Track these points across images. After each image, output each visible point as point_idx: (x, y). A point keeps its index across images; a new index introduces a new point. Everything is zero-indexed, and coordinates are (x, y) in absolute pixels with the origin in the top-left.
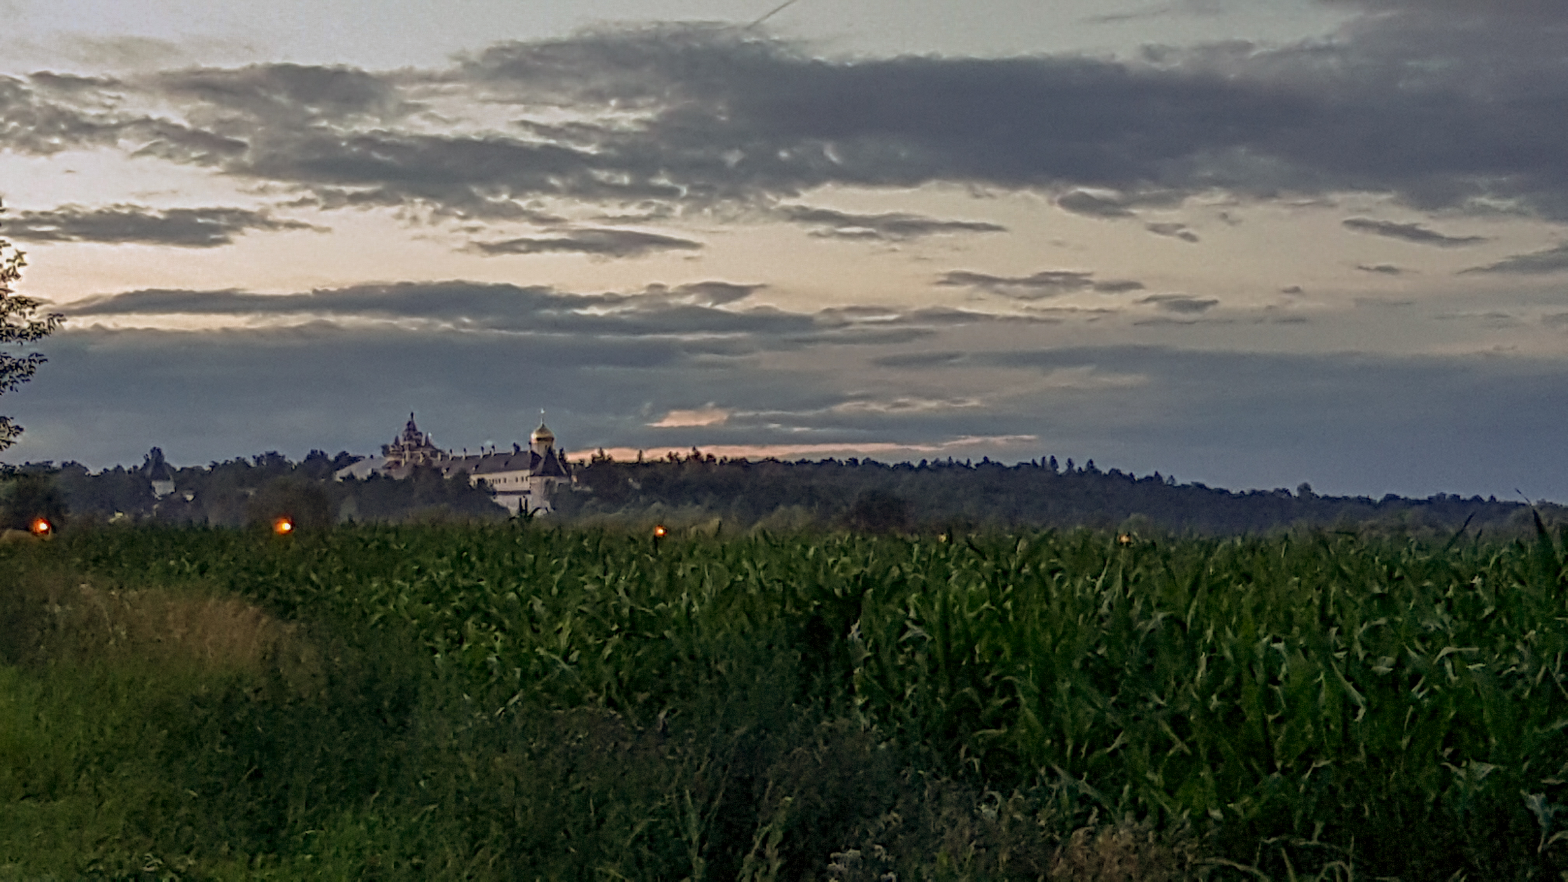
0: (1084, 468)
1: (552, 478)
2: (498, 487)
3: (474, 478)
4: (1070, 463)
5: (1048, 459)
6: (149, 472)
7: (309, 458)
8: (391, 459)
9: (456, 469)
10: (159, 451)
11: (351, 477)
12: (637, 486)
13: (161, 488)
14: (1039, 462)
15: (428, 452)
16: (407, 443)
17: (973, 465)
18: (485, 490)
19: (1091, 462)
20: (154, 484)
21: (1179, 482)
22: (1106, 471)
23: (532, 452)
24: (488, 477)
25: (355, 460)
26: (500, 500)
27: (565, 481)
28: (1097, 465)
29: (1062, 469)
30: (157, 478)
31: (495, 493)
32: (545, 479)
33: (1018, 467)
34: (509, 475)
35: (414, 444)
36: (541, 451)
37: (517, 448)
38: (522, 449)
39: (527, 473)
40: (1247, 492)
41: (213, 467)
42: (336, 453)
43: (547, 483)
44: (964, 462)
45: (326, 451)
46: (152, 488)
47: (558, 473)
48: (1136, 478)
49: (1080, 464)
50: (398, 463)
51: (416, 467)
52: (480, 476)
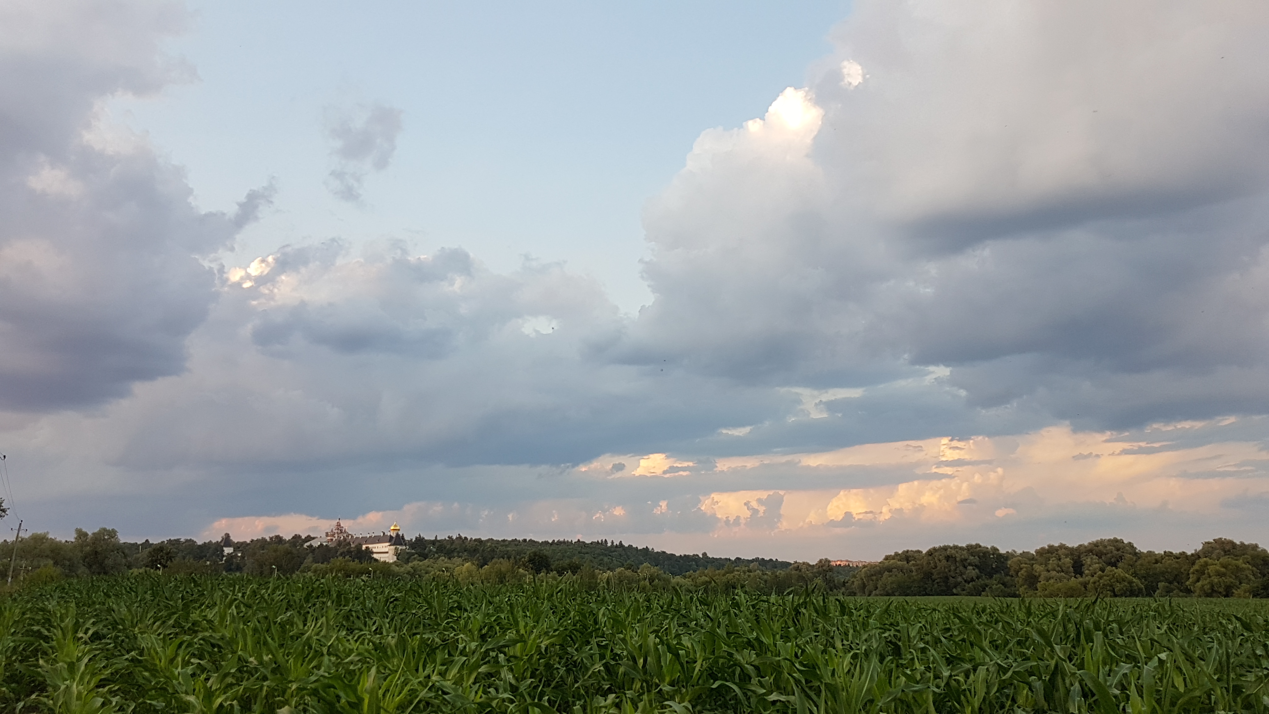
0: (618, 544)
1: (398, 547)
2: (374, 550)
3: (364, 547)
4: (612, 542)
5: (604, 540)
6: (222, 544)
7: (293, 537)
8: (329, 538)
9: (356, 543)
10: (228, 534)
11: (311, 546)
12: (435, 550)
13: (228, 550)
14: (600, 542)
15: (345, 535)
16: (336, 531)
17: (573, 542)
18: (369, 552)
19: (621, 542)
20: (224, 548)
21: (656, 551)
22: (626, 545)
23: (390, 535)
24: (370, 546)
25: (314, 538)
26: (375, 556)
27: (404, 547)
28: (623, 543)
29: (609, 544)
30: (226, 546)
31: (373, 553)
32: (395, 547)
33: (592, 543)
34: (380, 545)
35: (339, 531)
36: (394, 535)
37: (384, 533)
38: (386, 534)
39: (388, 544)
40: (682, 555)
41: (251, 542)
42: (306, 536)
43: (396, 548)
44: (570, 541)
45: (301, 535)
46: (223, 551)
47: (401, 544)
48: (639, 548)
49: (616, 543)
50: (332, 540)
51: (339, 541)
52: (367, 546)
